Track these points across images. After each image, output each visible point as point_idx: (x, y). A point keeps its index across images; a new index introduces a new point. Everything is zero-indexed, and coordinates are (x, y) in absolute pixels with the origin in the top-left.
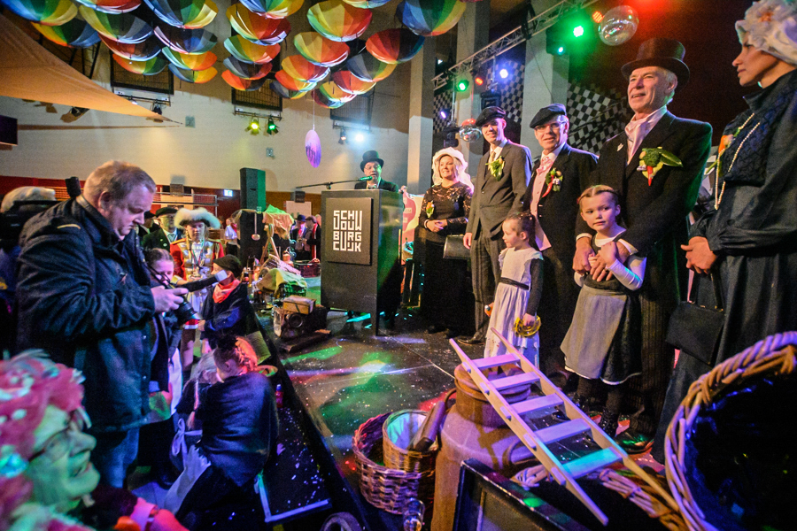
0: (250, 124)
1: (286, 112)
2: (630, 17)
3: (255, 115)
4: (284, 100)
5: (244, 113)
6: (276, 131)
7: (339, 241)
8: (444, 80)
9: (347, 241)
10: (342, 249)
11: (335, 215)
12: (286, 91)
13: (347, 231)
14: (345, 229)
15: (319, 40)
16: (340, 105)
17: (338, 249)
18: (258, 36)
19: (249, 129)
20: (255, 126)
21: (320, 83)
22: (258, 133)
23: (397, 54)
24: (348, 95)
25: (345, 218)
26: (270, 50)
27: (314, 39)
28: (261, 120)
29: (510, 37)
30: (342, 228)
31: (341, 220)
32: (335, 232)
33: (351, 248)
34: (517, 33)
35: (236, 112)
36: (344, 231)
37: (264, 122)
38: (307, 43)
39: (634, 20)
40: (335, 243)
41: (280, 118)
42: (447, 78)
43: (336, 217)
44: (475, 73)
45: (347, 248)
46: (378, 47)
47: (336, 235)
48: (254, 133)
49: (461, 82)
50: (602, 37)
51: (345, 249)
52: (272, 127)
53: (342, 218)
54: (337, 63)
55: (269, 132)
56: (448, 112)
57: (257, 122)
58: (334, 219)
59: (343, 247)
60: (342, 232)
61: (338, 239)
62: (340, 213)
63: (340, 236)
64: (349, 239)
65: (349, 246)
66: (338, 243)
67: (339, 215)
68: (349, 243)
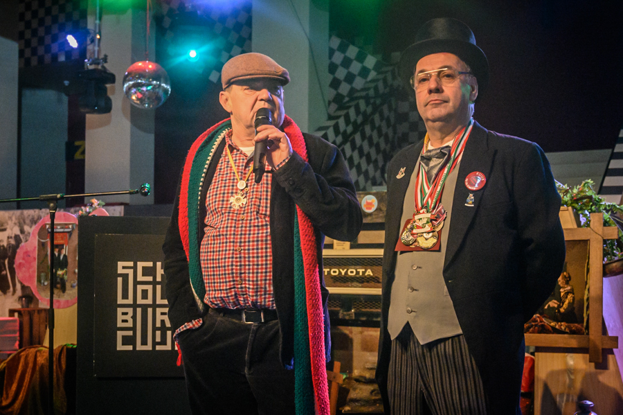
7: (134, 329)
9: (155, 329)
10: (139, 347)
11: (120, 271)
13: (154, 306)
14: (149, 301)
17: (130, 348)
25: (150, 279)
30: (140, 301)
31: (136, 283)
32: (120, 310)
33: (164, 342)
36: (145, 307)
40: (120, 334)
43: (125, 277)
45: (155, 344)
47: (123, 318)
51: (149, 347)
53: (140, 278)
58: (120, 280)
59: (144, 342)
60: (139, 310)
61: (130, 324)
62: (135, 268)
63: (134, 317)
64: (158, 325)
65: (158, 339)
66: (130, 333)
67: (130, 272)
68: (158, 333)
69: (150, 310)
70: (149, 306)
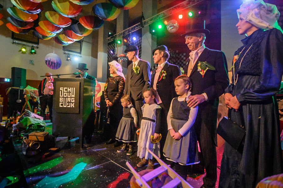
0: (21, 49)
1: (41, 45)
2: (176, 24)
3: (24, 45)
4: (40, 40)
5: (18, 44)
6: (35, 53)
7: (63, 102)
8: (112, 39)
9: (67, 102)
10: (64, 106)
11: (61, 90)
12: (41, 36)
13: (67, 97)
14: (66, 96)
15: (57, 15)
16: (67, 45)
17: (62, 106)
18: (26, 9)
19: (20, 51)
20: (24, 50)
21: (58, 34)
22: (25, 53)
23: (93, 26)
24: (71, 41)
25: (66, 91)
26: (32, 16)
27: (55, 14)
28: (27, 47)
29: (136, 26)
30: (64, 96)
31: (64, 92)
32: (60, 98)
33: (69, 105)
34: (139, 25)
35: (13, 43)
36: (65, 98)
37: (29, 48)
38: (51, 16)
39: (177, 25)
40: (60, 103)
41: (38, 48)
42: (113, 39)
43: (62, 91)
44: (124, 38)
45: (67, 106)
46: (85, 22)
47: (61, 100)
48: (23, 53)
49: (119, 40)
50: (168, 29)
51: (66, 106)
52: (33, 51)
53: (65, 91)
54: (66, 26)
55: (32, 53)
56: (114, 51)
57: (25, 49)
58: (60, 92)
59: (65, 105)
60: (64, 98)
61: (62, 101)
62: (63, 89)
63: (63, 100)
64: (68, 101)
65: (68, 105)
66: (62, 103)
67: (63, 90)
68: (68, 103)
69: (66, 98)
70: (66, 97)
